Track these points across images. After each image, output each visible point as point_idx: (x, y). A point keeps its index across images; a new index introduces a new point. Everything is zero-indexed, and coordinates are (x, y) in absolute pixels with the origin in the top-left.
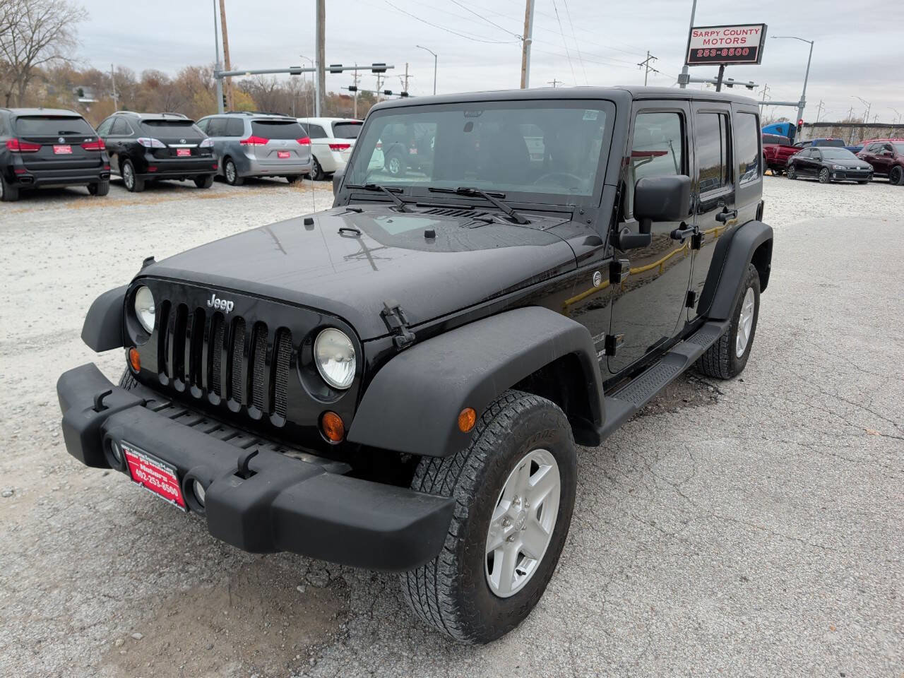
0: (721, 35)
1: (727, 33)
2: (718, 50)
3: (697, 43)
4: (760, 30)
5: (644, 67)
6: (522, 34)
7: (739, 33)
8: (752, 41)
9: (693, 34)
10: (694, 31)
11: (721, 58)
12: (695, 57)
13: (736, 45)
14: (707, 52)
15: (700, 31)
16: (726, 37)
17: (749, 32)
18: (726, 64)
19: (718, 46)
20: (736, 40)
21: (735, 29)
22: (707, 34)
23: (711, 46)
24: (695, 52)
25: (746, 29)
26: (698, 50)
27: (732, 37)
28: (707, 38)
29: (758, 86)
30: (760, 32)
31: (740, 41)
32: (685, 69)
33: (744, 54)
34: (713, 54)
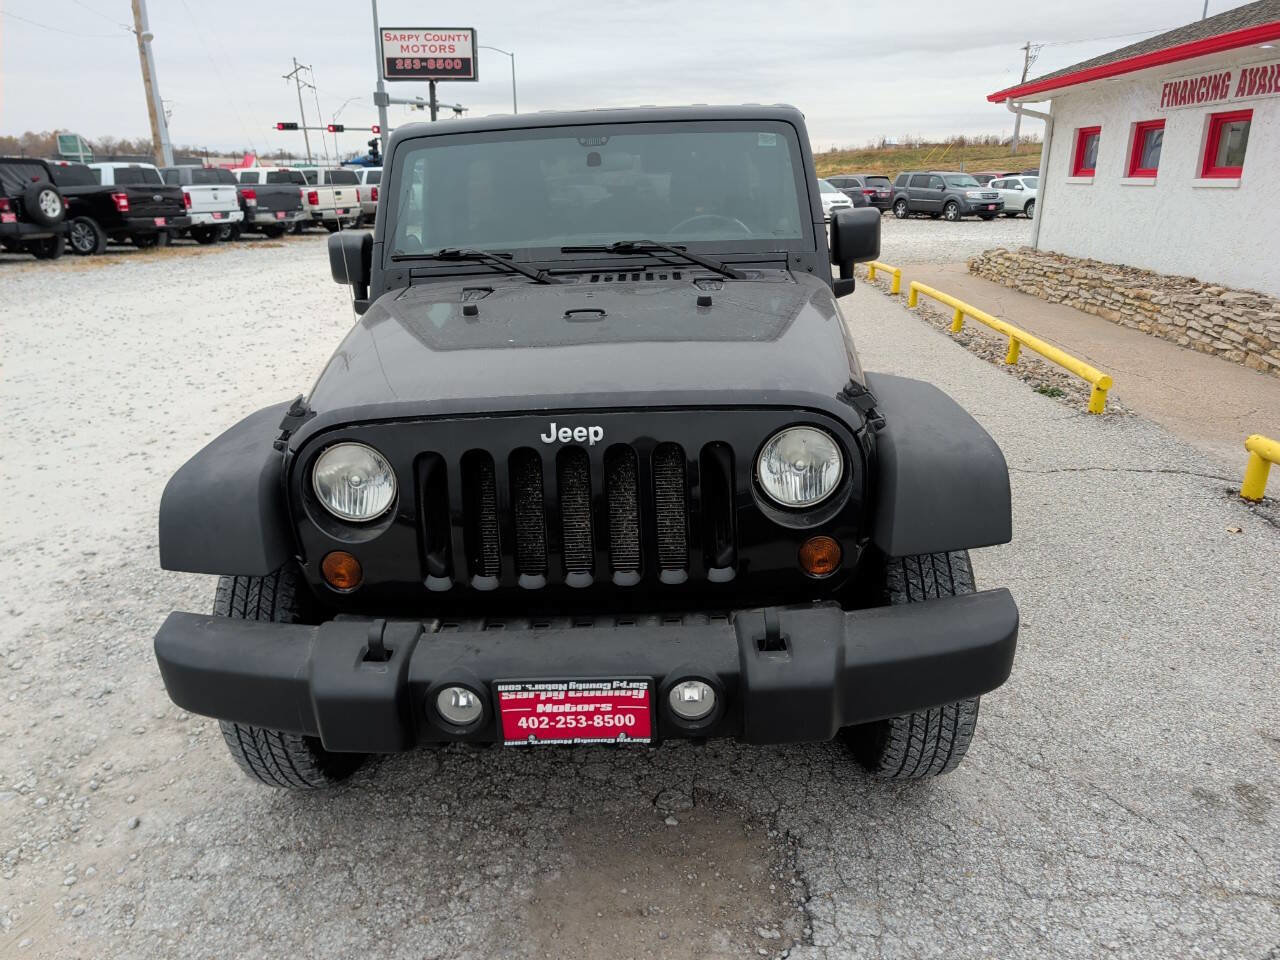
0: (422, 41)
1: (428, 37)
2: (423, 60)
3: (393, 50)
4: (470, 36)
5: (293, 80)
6: (132, 23)
7: (444, 38)
8: (462, 50)
9: (384, 38)
10: (384, 32)
11: (431, 71)
12: (394, 69)
13: (443, 55)
14: (409, 62)
15: (392, 33)
16: (429, 44)
17: (456, 38)
18: (437, 80)
19: (421, 55)
20: (442, 48)
21: (439, 33)
22: (403, 37)
23: (412, 55)
24: (392, 62)
25: (452, 33)
26: (396, 59)
27: (437, 44)
28: (405, 44)
29: (466, 110)
30: (470, 38)
31: (447, 50)
32: (380, 84)
33: (456, 67)
34: (417, 66)
